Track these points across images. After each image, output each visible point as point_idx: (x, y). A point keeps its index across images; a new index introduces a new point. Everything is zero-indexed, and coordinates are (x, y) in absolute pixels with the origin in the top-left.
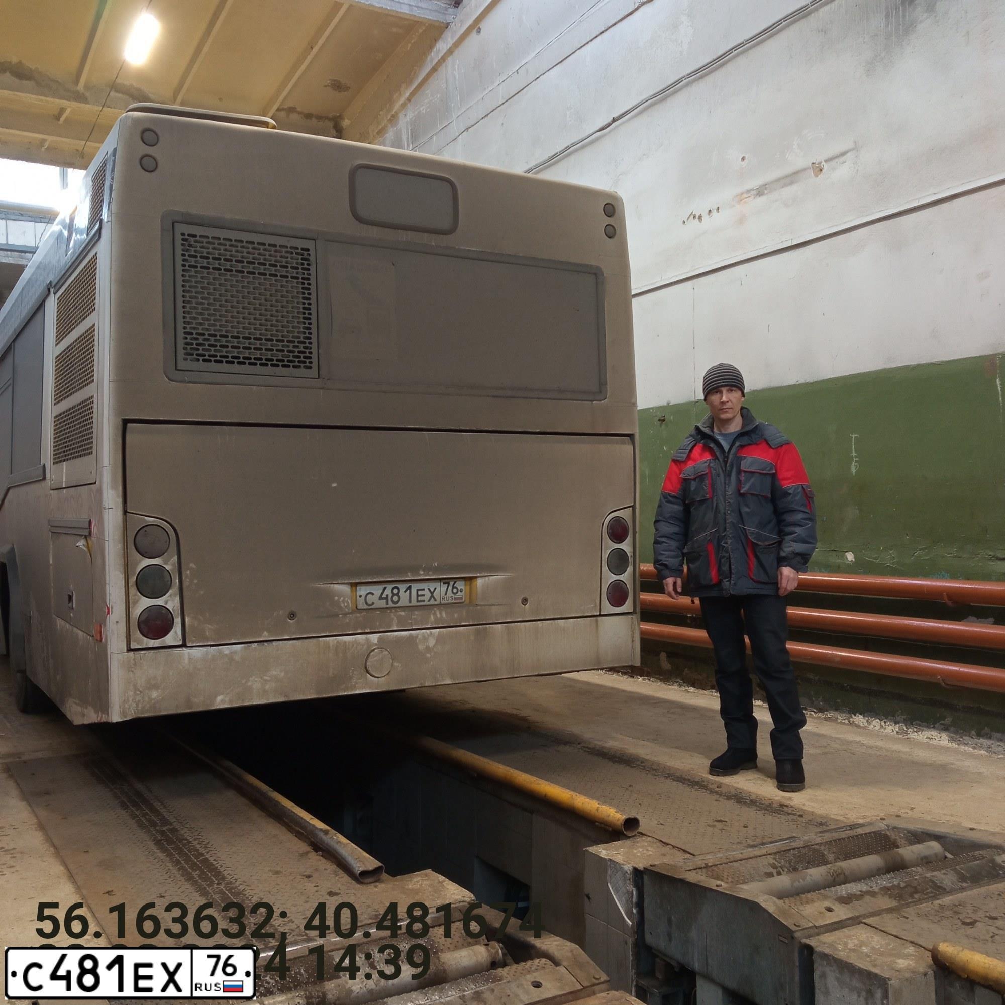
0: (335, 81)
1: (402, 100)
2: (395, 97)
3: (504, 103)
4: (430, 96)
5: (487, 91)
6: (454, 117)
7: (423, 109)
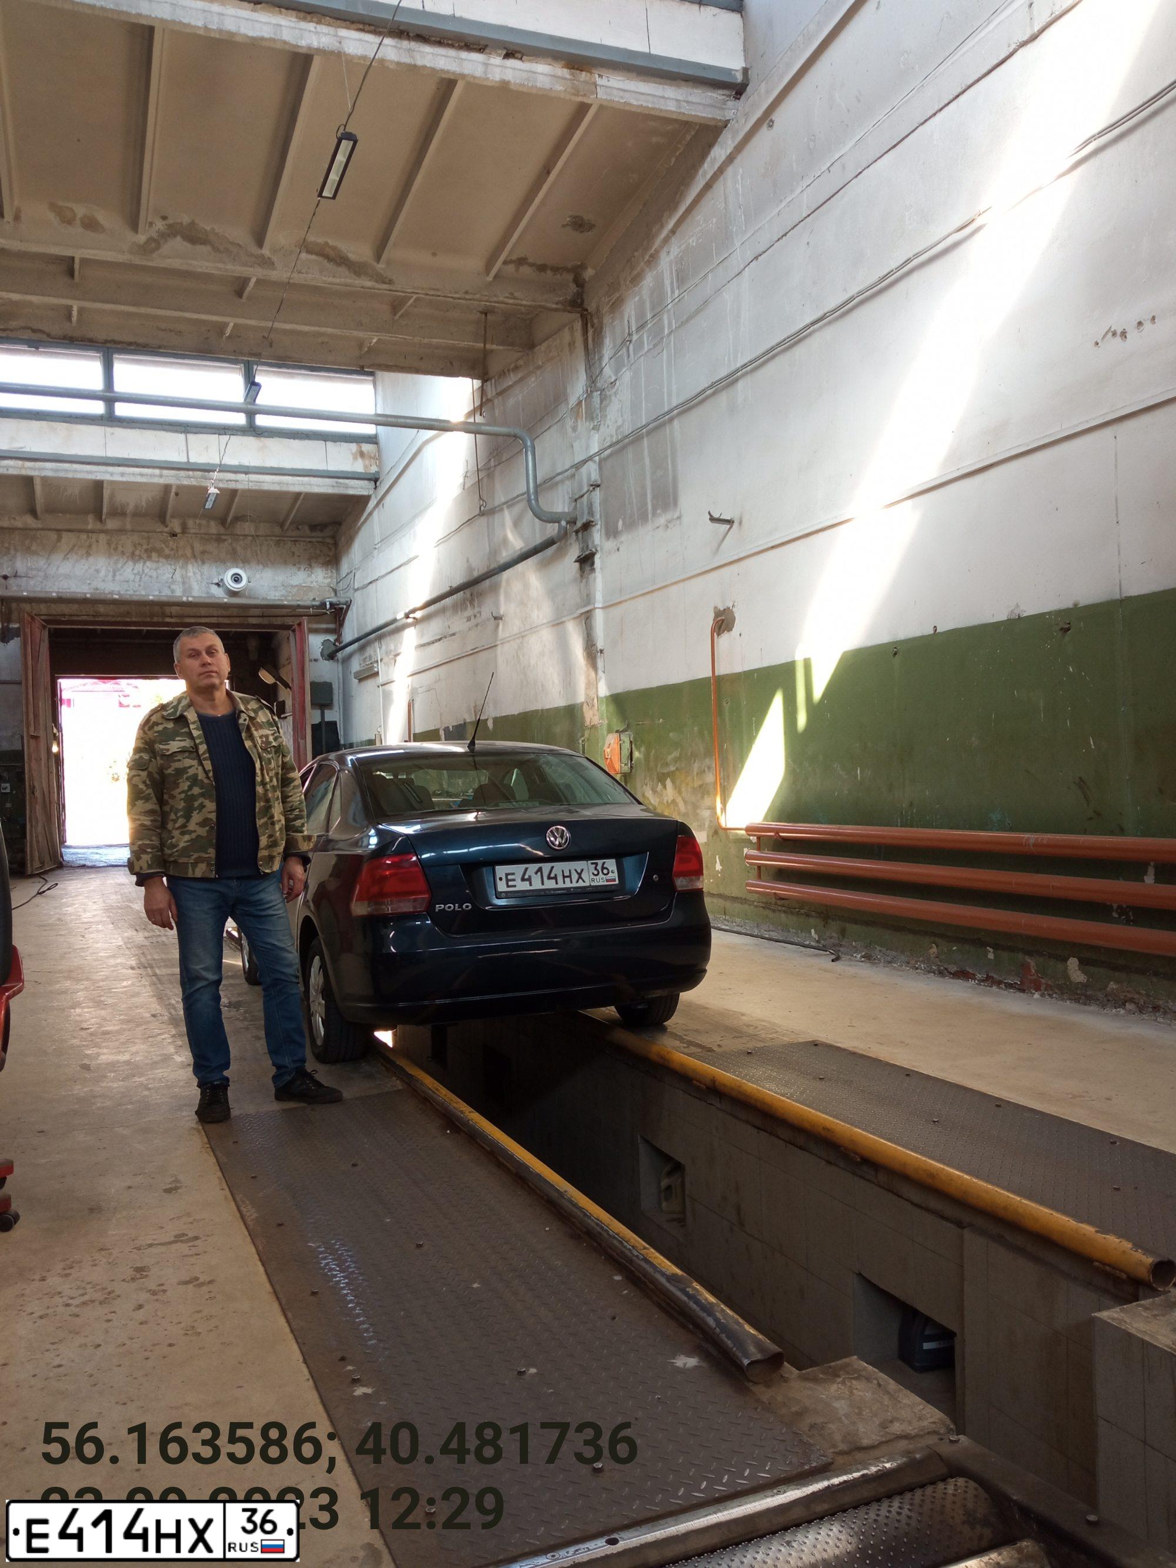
0: (577, 217)
1: (664, 233)
2: (654, 230)
3: (809, 215)
4: (704, 221)
5: (784, 204)
6: (737, 244)
7: (692, 242)
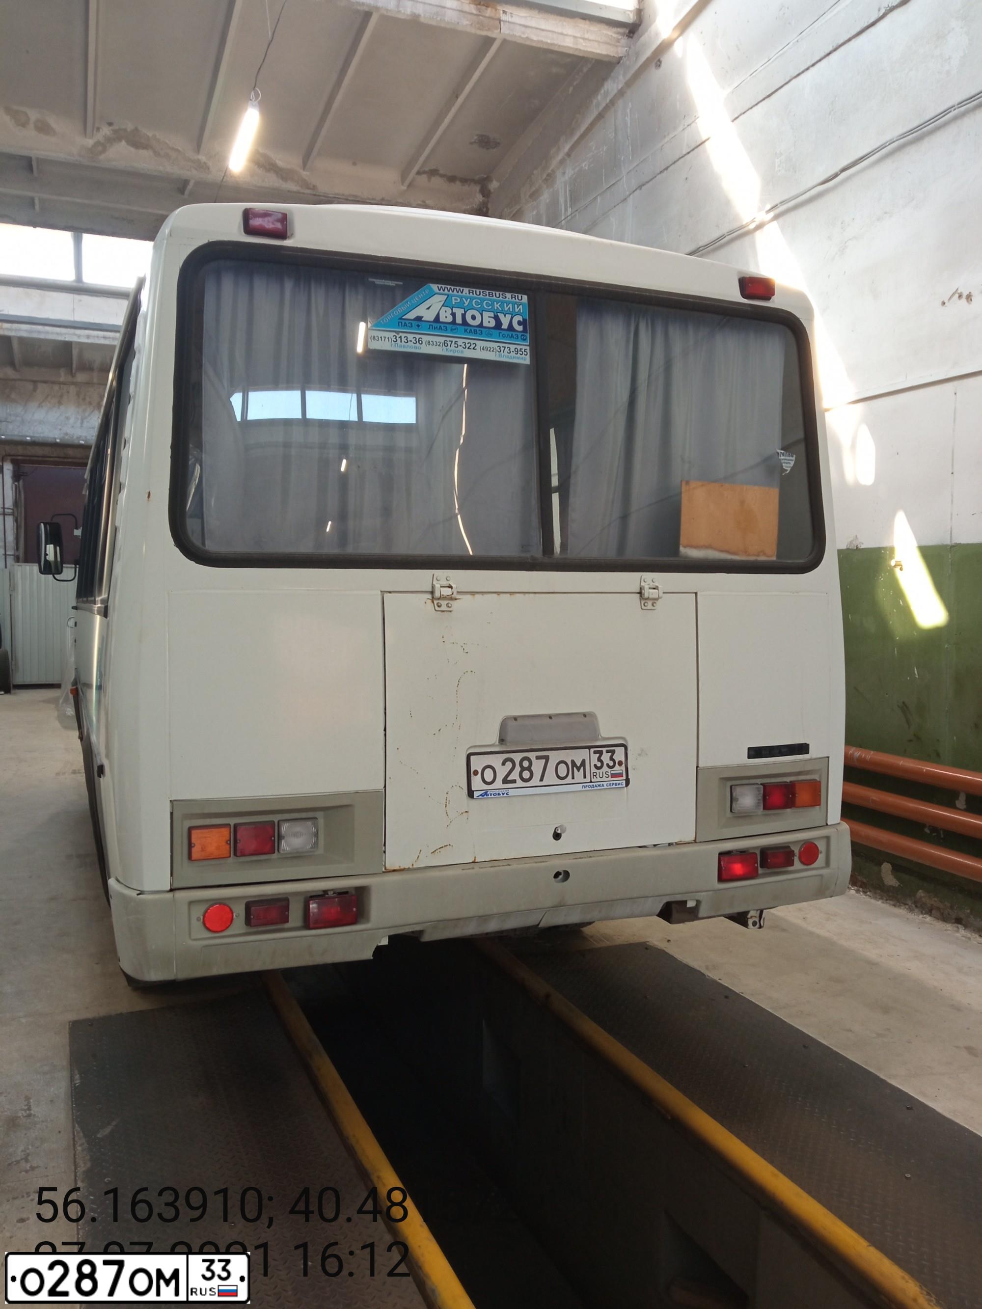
0: (482, 136)
1: (560, 156)
2: (552, 152)
3: (689, 153)
4: (595, 148)
5: (667, 139)
6: (624, 173)
7: (585, 165)
